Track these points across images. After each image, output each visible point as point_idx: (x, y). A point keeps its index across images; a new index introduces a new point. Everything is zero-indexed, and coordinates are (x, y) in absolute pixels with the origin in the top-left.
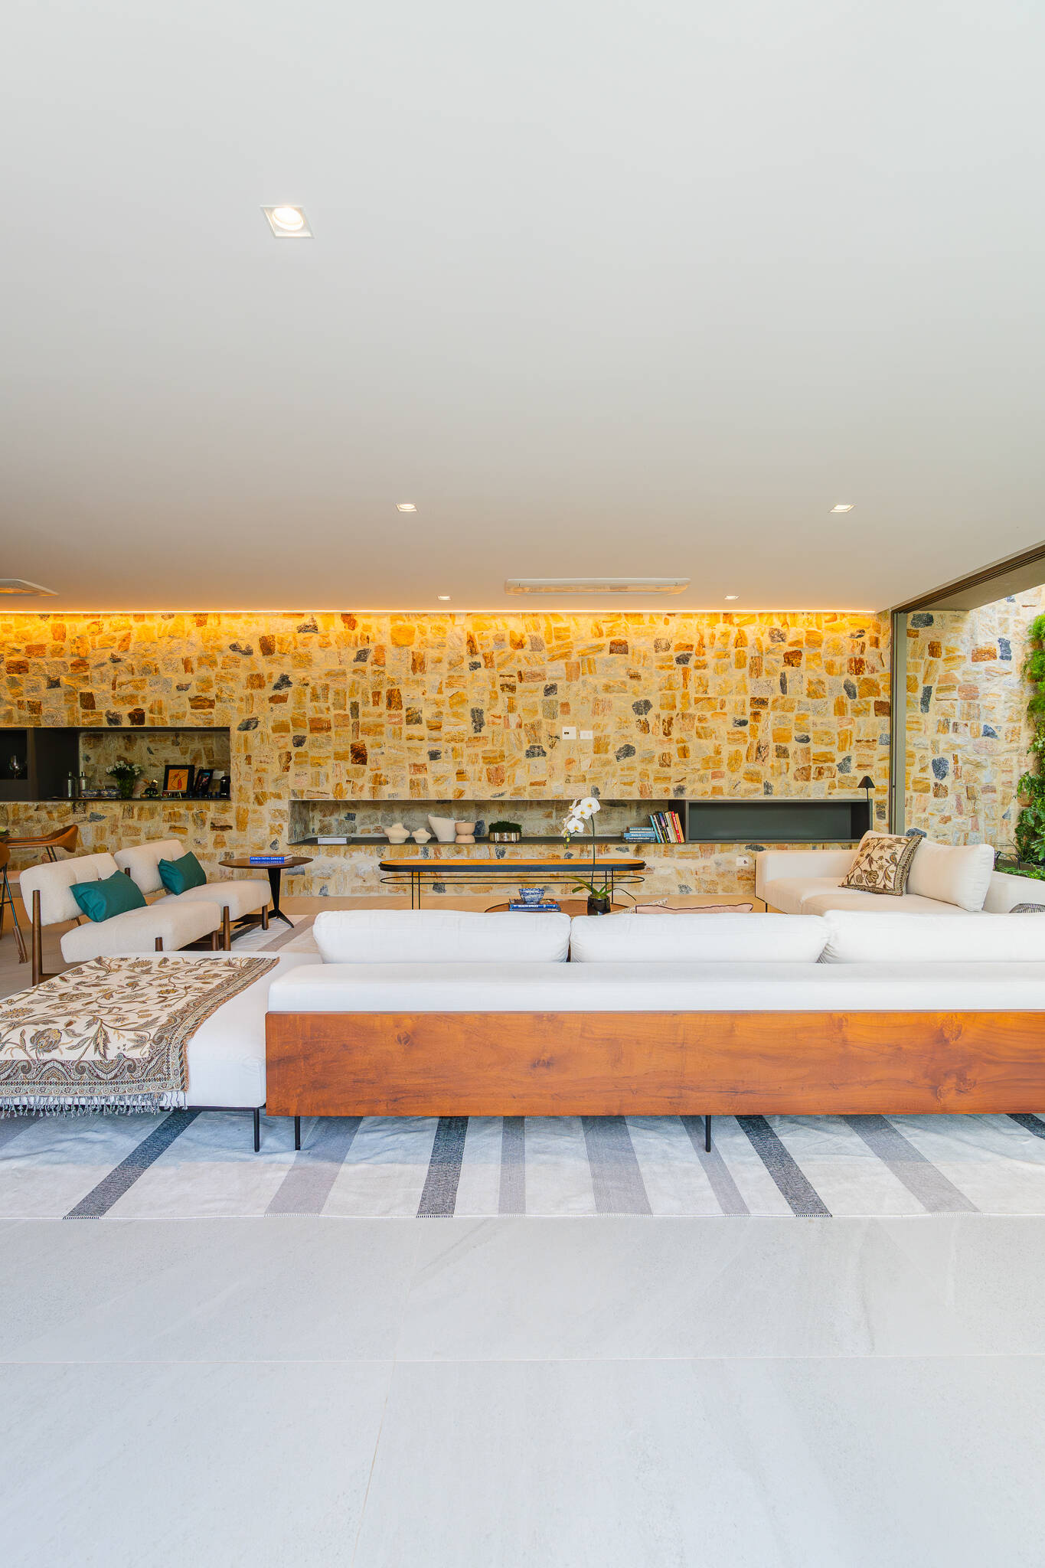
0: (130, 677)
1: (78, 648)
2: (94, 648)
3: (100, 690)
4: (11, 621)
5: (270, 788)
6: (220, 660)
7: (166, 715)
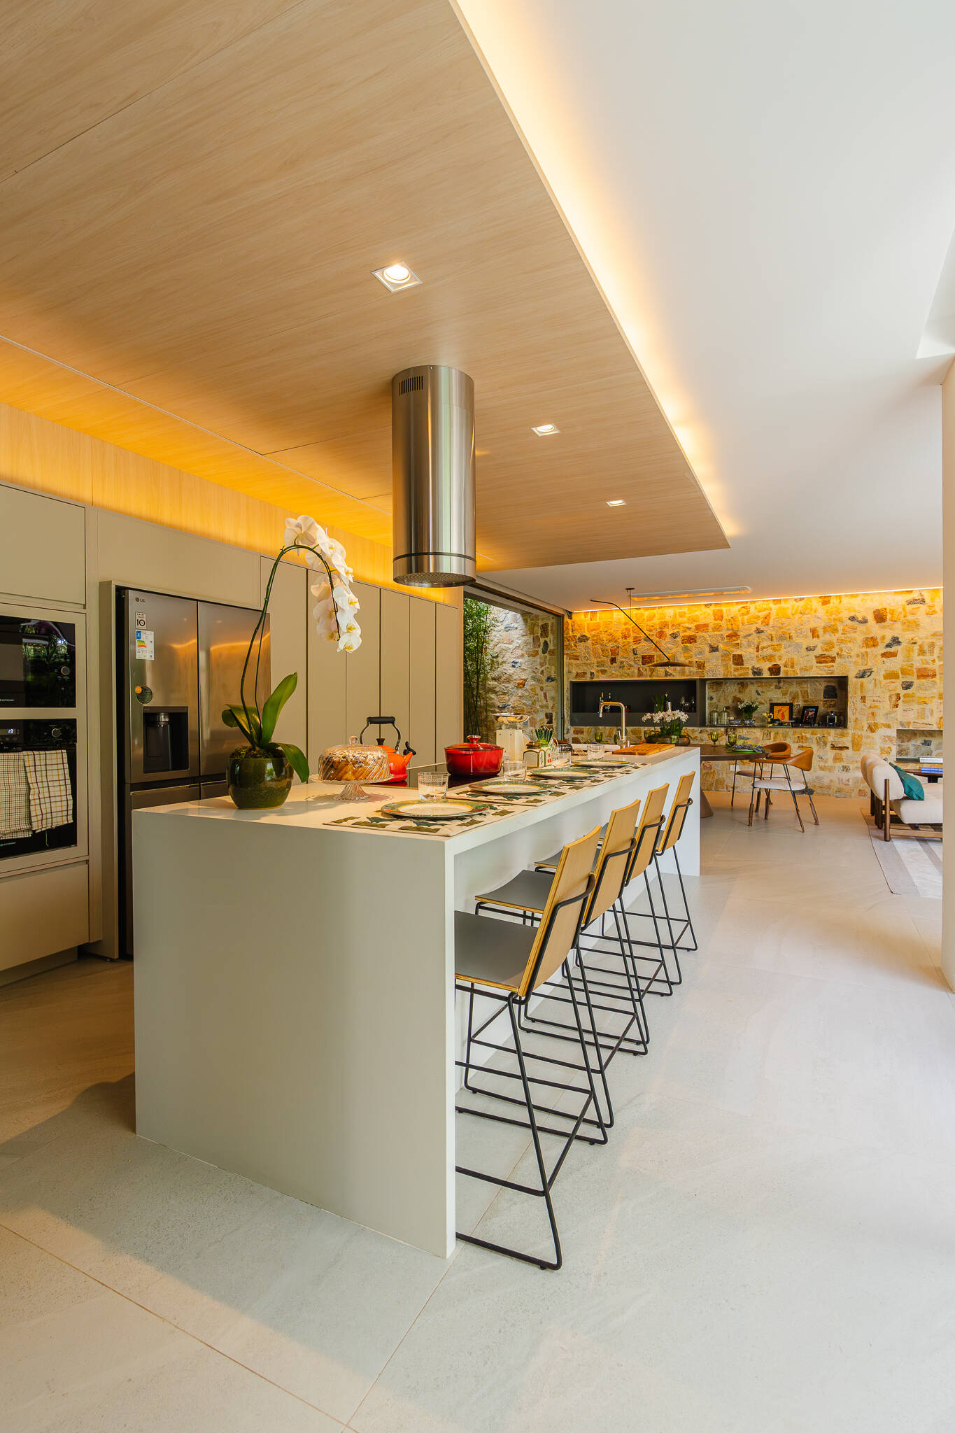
0: (769, 643)
1: (732, 625)
2: (743, 624)
3: (748, 653)
4: (686, 610)
5: (880, 720)
6: (840, 628)
7: (797, 668)
